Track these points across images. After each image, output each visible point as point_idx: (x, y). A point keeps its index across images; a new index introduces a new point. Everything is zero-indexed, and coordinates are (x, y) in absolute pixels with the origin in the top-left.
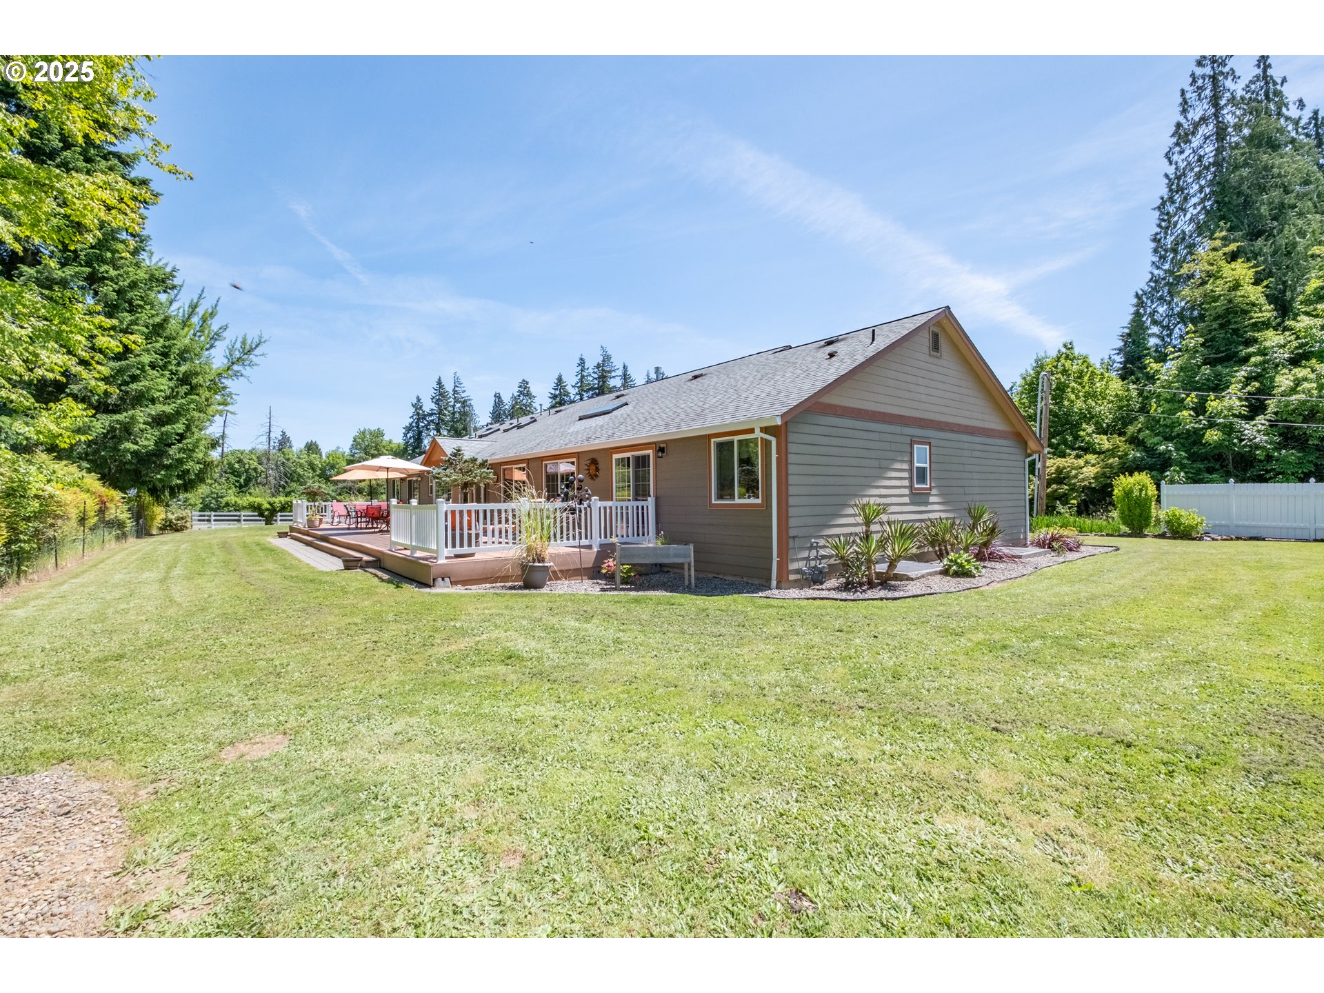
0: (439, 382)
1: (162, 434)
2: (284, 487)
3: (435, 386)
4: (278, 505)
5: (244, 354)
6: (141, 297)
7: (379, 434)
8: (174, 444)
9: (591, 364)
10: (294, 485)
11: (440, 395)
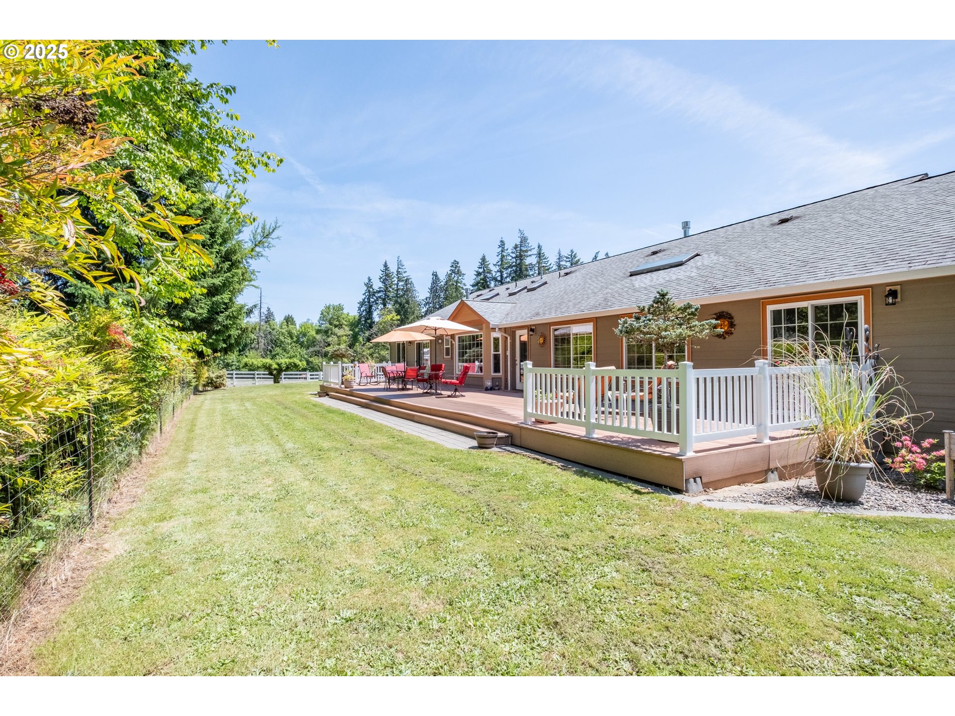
0: (386, 265)
1: (213, 303)
2: (271, 351)
3: (383, 268)
4: (284, 366)
5: (264, 237)
6: (195, 184)
7: (340, 308)
8: (222, 312)
9: (509, 247)
10: (278, 350)
11: (386, 276)
